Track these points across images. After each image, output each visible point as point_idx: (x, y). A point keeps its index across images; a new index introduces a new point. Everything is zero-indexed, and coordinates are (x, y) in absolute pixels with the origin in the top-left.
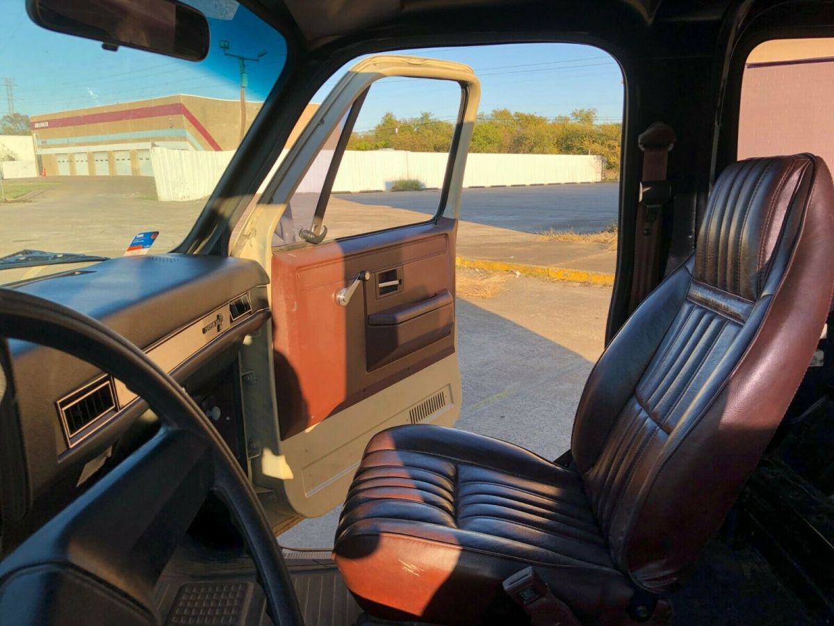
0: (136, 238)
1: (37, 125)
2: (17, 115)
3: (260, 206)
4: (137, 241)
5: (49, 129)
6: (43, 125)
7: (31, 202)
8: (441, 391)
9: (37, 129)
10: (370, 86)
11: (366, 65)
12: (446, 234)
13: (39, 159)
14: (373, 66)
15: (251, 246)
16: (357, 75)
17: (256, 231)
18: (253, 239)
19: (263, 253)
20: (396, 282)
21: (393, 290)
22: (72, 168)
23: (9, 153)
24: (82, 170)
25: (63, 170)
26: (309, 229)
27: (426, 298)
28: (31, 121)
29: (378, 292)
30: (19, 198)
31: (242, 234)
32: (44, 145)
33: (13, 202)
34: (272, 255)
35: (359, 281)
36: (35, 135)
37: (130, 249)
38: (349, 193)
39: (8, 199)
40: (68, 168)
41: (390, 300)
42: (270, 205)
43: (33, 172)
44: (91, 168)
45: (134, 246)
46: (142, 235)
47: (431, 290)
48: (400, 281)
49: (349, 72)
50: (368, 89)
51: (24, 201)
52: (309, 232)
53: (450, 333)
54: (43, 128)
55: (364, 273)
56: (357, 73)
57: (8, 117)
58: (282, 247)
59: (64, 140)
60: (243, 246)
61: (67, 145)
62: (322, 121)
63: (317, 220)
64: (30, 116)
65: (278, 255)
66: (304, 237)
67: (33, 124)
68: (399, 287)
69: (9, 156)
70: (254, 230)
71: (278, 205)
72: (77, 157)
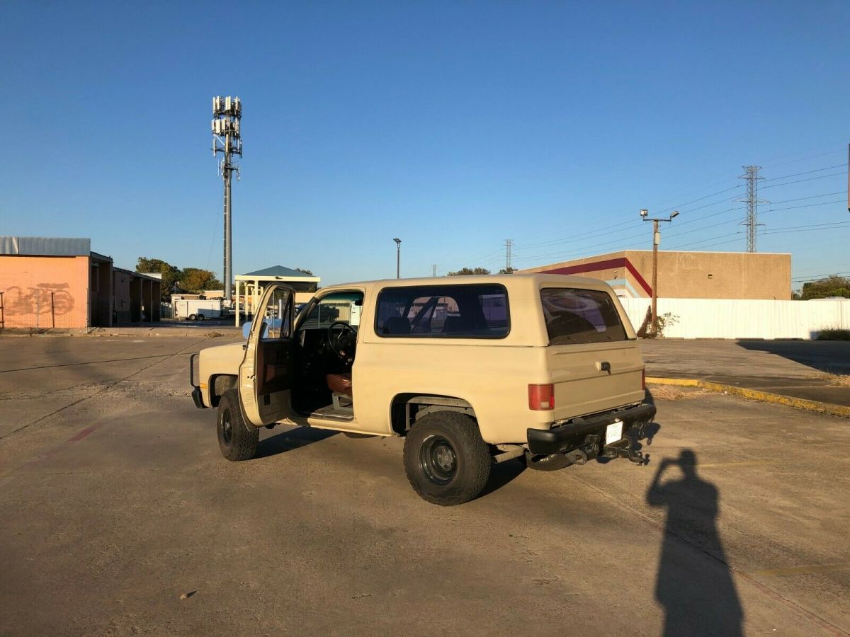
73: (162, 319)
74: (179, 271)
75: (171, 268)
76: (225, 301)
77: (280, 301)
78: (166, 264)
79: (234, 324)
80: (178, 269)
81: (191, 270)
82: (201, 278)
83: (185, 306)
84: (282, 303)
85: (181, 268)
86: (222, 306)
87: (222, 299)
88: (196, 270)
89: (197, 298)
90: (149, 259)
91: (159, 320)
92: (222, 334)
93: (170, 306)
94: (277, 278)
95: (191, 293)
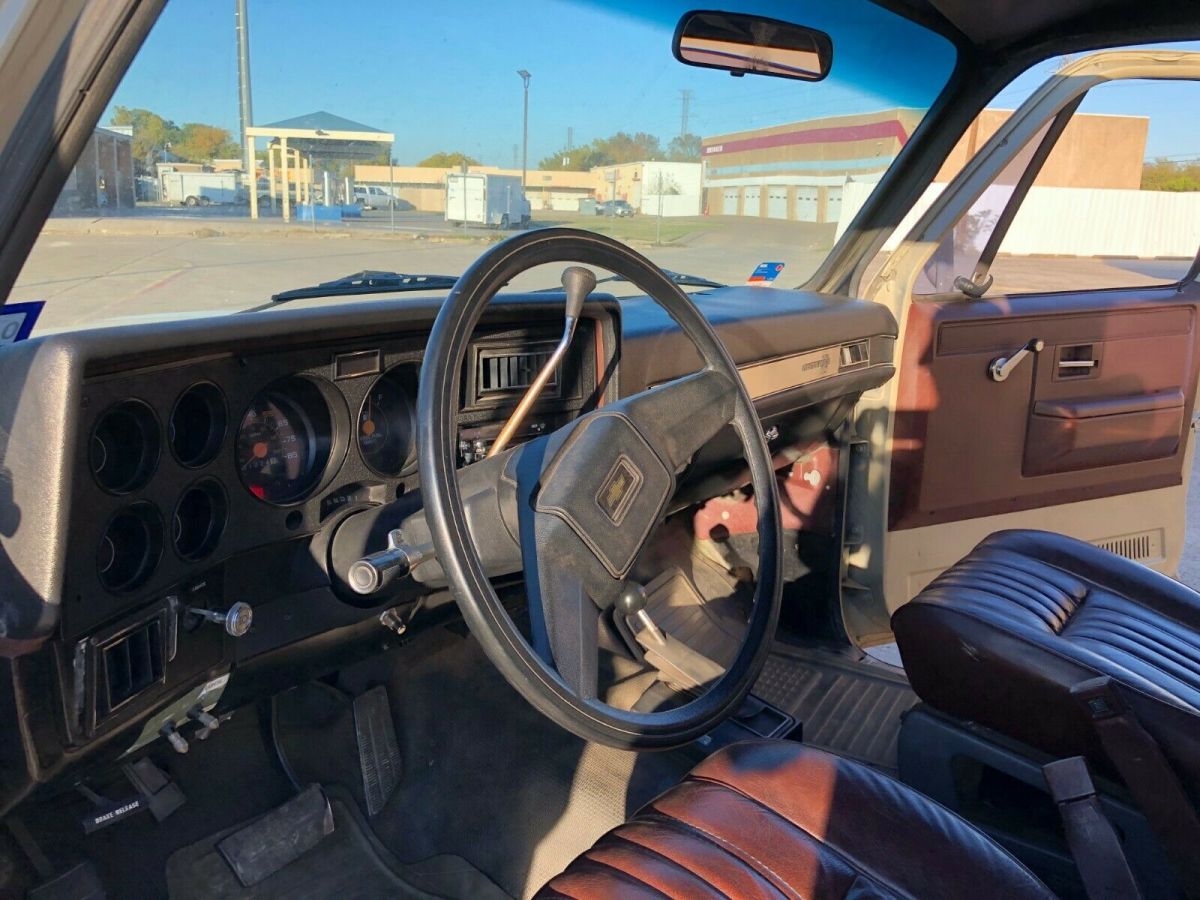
0: (759, 268)
1: (709, 150)
2: (689, 137)
3: (907, 242)
4: (760, 271)
5: (722, 155)
6: (716, 149)
7: (684, 246)
8: (1145, 535)
9: (710, 154)
10: (1087, 91)
11: (1082, 66)
12: (1194, 307)
13: (705, 192)
14: (1094, 67)
15: (888, 290)
16: (1067, 82)
17: (896, 273)
18: (891, 282)
19: (900, 300)
20: (1091, 363)
21: (1082, 374)
22: (740, 207)
23: (672, 185)
24: (752, 209)
25: (729, 208)
26: (968, 278)
27: (1140, 394)
28: (704, 144)
29: (1057, 372)
30: (675, 241)
31: (879, 276)
32: (713, 176)
33: (667, 246)
34: (911, 303)
35: (1027, 352)
36: (705, 162)
37: (751, 279)
38: (1136, 258)
39: (663, 242)
40: (735, 205)
41: (1076, 386)
42: (918, 243)
43: (694, 210)
44: (763, 208)
45: (756, 276)
46: (766, 266)
47: (1151, 384)
48: (1096, 362)
49: (1054, 76)
50: (1083, 95)
51: (679, 245)
52: (969, 282)
53: (1175, 452)
54: (716, 153)
55: (1034, 341)
56: (1067, 77)
57: (679, 138)
58: (928, 297)
59: (736, 169)
60: (878, 290)
61: (739, 176)
62: (1005, 141)
63: (983, 267)
64: (703, 138)
65: (918, 304)
66: (960, 287)
67: (706, 148)
68: (1091, 371)
69: (672, 189)
70: (894, 271)
71: (927, 244)
72: (748, 192)
73: (138, 204)
74: (178, 129)
75: (165, 123)
76: (243, 176)
77: (326, 174)
78: (156, 116)
79: (249, 215)
80: (176, 124)
81: (195, 125)
82: (211, 139)
83: (178, 183)
84: (329, 177)
85: (179, 124)
86: (238, 184)
87: (238, 172)
88: (202, 126)
89: (198, 170)
90: (130, 109)
91: (132, 205)
92: (221, 231)
93: (156, 183)
94: (320, 133)
95: (192, 162)
